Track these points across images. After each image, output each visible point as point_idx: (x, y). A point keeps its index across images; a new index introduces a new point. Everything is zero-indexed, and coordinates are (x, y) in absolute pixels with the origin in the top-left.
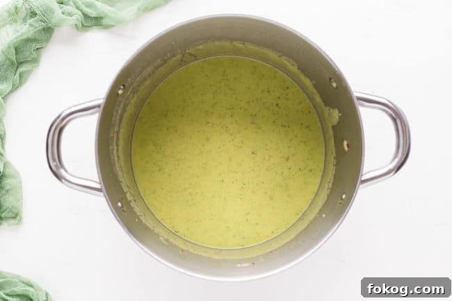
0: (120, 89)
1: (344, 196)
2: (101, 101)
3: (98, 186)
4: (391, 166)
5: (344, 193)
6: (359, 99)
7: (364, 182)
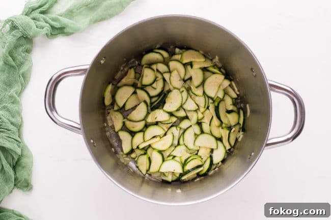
0: (102, 59)
1: (253, 154)
2: (88, 67)
4: (290, 136)
5: (253, 152)
6: (271, 85)
7: (268, 145)
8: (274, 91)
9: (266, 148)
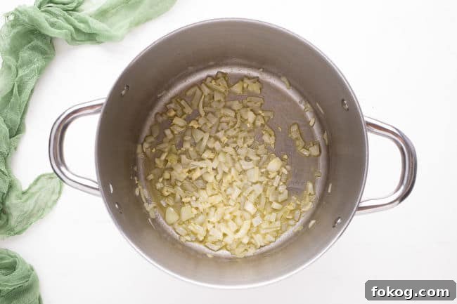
1: (339, 221)
3: (96, 186)
5: (340, 218)
6: (368, 124)
7: (360, 209)
8: (372, 132)
9: (357, 212)
